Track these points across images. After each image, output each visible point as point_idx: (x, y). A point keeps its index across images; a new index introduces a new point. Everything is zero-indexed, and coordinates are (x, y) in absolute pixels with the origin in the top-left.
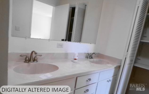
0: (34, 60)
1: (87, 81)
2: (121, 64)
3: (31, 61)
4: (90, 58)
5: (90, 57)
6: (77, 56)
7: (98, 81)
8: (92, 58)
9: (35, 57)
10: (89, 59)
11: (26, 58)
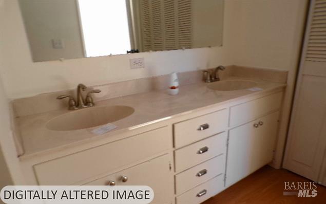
0: (87, 103)
1: (200, 129)
2: (286, 82)
3: (80, 106)
4: (212, 81)
5: (211, 77)
6: (176, 80)
7: (229, 128)
8: (217, 79)
9: (88, 96)
10: (209, 84)
11: (70, 100)
